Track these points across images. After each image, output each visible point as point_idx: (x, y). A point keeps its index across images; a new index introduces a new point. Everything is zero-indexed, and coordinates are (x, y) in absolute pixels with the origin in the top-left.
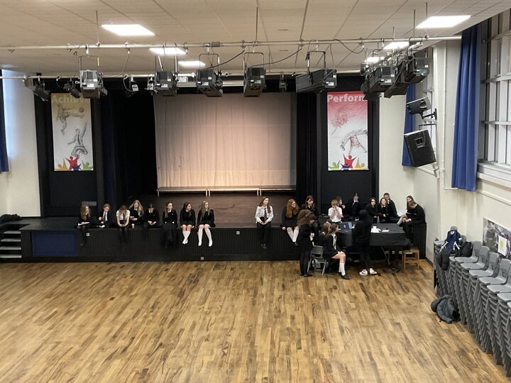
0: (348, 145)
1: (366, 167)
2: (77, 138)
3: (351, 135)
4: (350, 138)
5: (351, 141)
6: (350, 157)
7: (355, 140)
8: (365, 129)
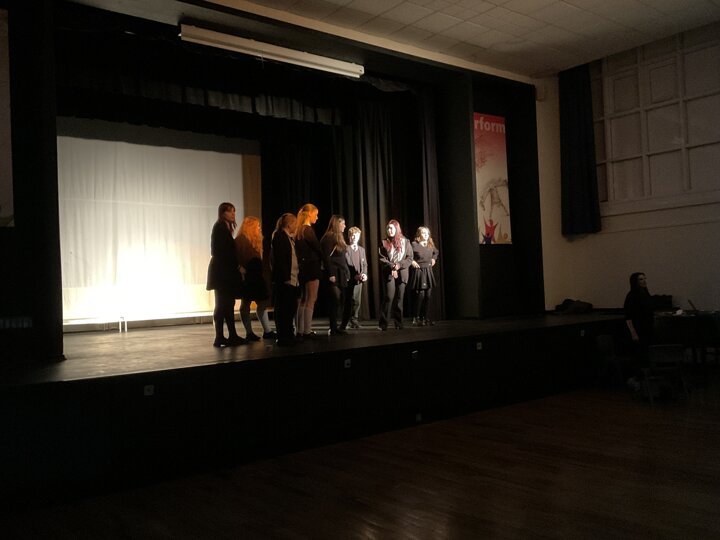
0: (487, 203)
1: (509, 240)
3: (492, 186)
5: (492, 197)
7: (495, 196)
8: (505, 177)
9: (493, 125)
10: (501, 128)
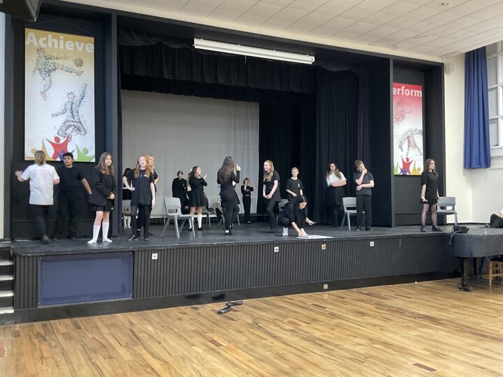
0: (405, 146)
2: (69, 107)
3: (408, 134)
4: (408, 137)
5: (409, 142)
6: (408, 159)
7: (412, 141)
9: (412, 91)
10: (419, 93)
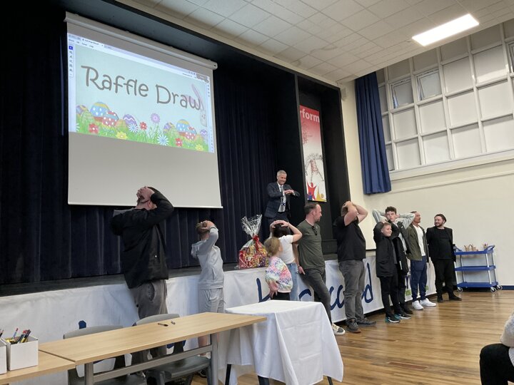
0: (309, 170)
1: (325, 199)
3: (312, 158)
4: (311, 161)
6: (312, 184)
8: (321, 153)
9: (311, 115)
10: (317, 118)
